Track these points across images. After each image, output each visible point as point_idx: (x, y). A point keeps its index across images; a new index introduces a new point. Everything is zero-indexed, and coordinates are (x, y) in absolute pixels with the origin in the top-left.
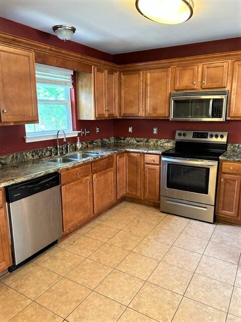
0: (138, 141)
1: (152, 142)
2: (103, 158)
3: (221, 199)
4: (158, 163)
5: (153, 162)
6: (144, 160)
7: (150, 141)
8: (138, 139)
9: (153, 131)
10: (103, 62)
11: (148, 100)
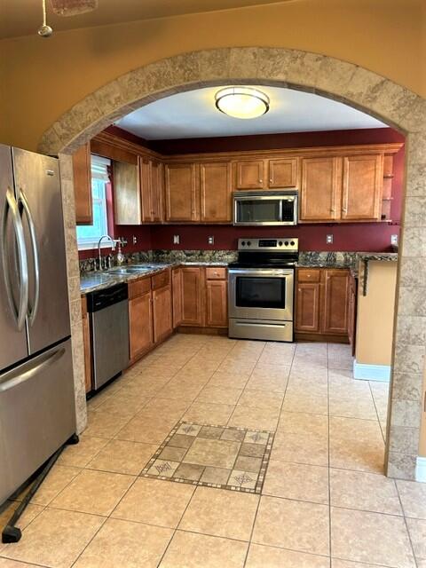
0: (188, 255)
1: (208, 254)
2: (161, 272)
3: (300, 313)
4: (224, 277)
5: (217, 277)
6: (205, 275)
7: (204, 253)
8: (187, 252)
9: (208, 241)
10: (149, 151)
11: (204, 202)
